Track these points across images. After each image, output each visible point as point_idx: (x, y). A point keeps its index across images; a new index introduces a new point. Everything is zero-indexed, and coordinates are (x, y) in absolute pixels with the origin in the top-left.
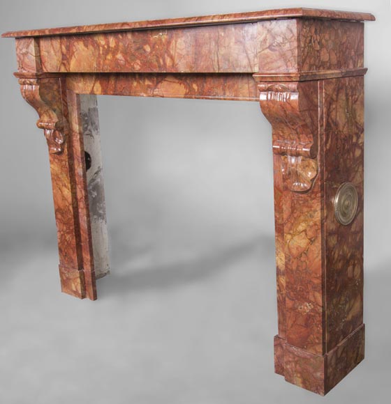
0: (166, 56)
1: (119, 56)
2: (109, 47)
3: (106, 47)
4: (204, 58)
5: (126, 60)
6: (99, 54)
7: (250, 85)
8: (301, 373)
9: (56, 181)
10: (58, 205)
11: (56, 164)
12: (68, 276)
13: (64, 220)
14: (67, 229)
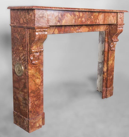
0: (97, 19)
1: (83, 19)
2: (80, 16)
5: (85, 21)
6: (76, 18)
8: (110, 94)
9: (31, 78)
10: (31, 90)
11: (33, 70)
12: (35, 122)
13: (35, 95)
14: (36, 99)
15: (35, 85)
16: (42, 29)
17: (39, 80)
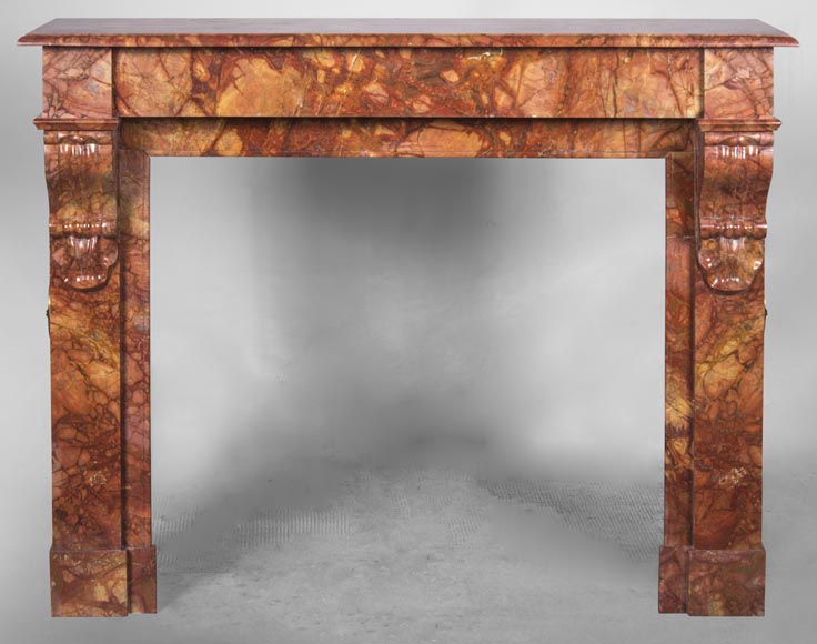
0: (497, 90)
1: (373, 88)
2: (344, 70)
3: (336, 71)
4: (584, 96)
5: (392, 96)
6: (315, 83)
7: (627, 133)
8: (721, 591)
9: (66, 352)
10: (62, 409)
11: (73, 315)
12: (82, 571)
13: (86, 440)
14: (92, 459)
15: (87, 393)
16: (81, 133)
17: (109, 369)
